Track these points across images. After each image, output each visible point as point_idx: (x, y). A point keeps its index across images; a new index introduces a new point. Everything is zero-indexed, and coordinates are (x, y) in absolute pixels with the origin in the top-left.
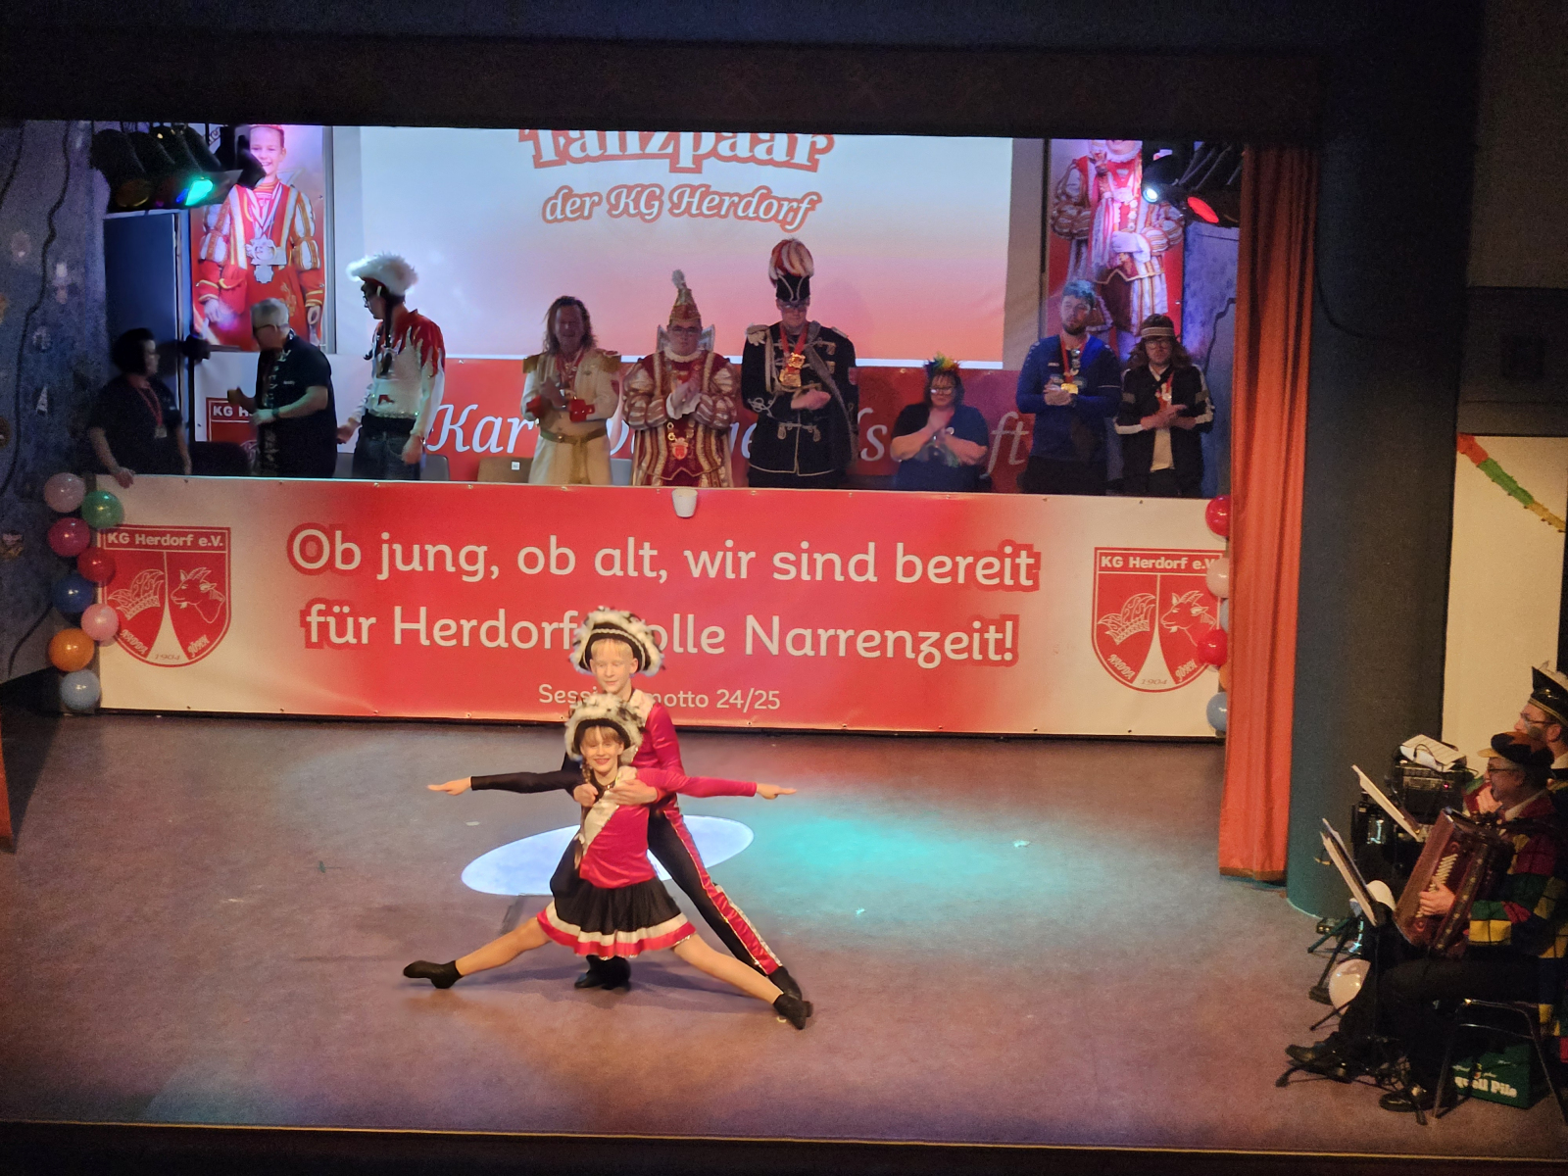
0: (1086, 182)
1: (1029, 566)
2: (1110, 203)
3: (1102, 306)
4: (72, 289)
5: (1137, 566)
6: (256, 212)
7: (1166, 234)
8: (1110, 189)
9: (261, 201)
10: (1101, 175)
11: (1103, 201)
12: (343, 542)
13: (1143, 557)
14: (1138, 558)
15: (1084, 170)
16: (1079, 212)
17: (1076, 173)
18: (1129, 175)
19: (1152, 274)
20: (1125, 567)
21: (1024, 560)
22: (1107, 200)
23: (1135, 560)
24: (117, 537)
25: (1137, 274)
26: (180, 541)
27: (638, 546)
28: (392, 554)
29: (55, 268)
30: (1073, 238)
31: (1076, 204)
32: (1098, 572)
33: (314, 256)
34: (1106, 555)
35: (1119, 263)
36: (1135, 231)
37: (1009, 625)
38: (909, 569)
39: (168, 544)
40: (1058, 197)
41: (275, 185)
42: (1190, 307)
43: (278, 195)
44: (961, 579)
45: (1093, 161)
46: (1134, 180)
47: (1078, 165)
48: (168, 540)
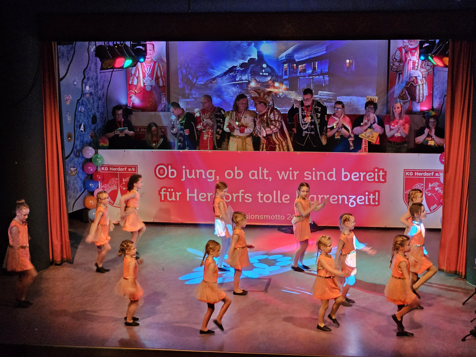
0: (402, 54)
1: (383, 175)
2: (409, 61)
3: (407, 94)
4: (91, 94)
5: (418, 175)
6: (146, 69)
7: (427, 70)
8: (409, 57)
9: (147, 66)
10: (406, 52)
11: (407, 60)
12: (171, 169)
13: (419, 172)
14: (418, 173)
15: (401, 51)
16: (400, 64)
17: (398, 52)
18: (415, 52)
19: (423, 83)
20: (414, 175)
21: (381, 173)
22: (408, 60)
23: (417, 173)
24: (104, 168)
25: (418, 83)
26: (123, 169)
27: (263, 170)
28: (186, 172)
29: (85, 87)
30: (398, 73)
31: (398, 62)
32: (405, 177)
33: (163, 82)
34: (408, 172)
35: (412, 80)
36: (417, 70)
37: (377, 193)
38: (346, 176)
39: (119, 170)
40: (393, 60)
41: (152, 61)
42: (436, 93)
43: (152, 64)
44: (362, 180)
45: (404, 48)
46: (417, 54)
47: (399, 49)
48: (119, 169)
